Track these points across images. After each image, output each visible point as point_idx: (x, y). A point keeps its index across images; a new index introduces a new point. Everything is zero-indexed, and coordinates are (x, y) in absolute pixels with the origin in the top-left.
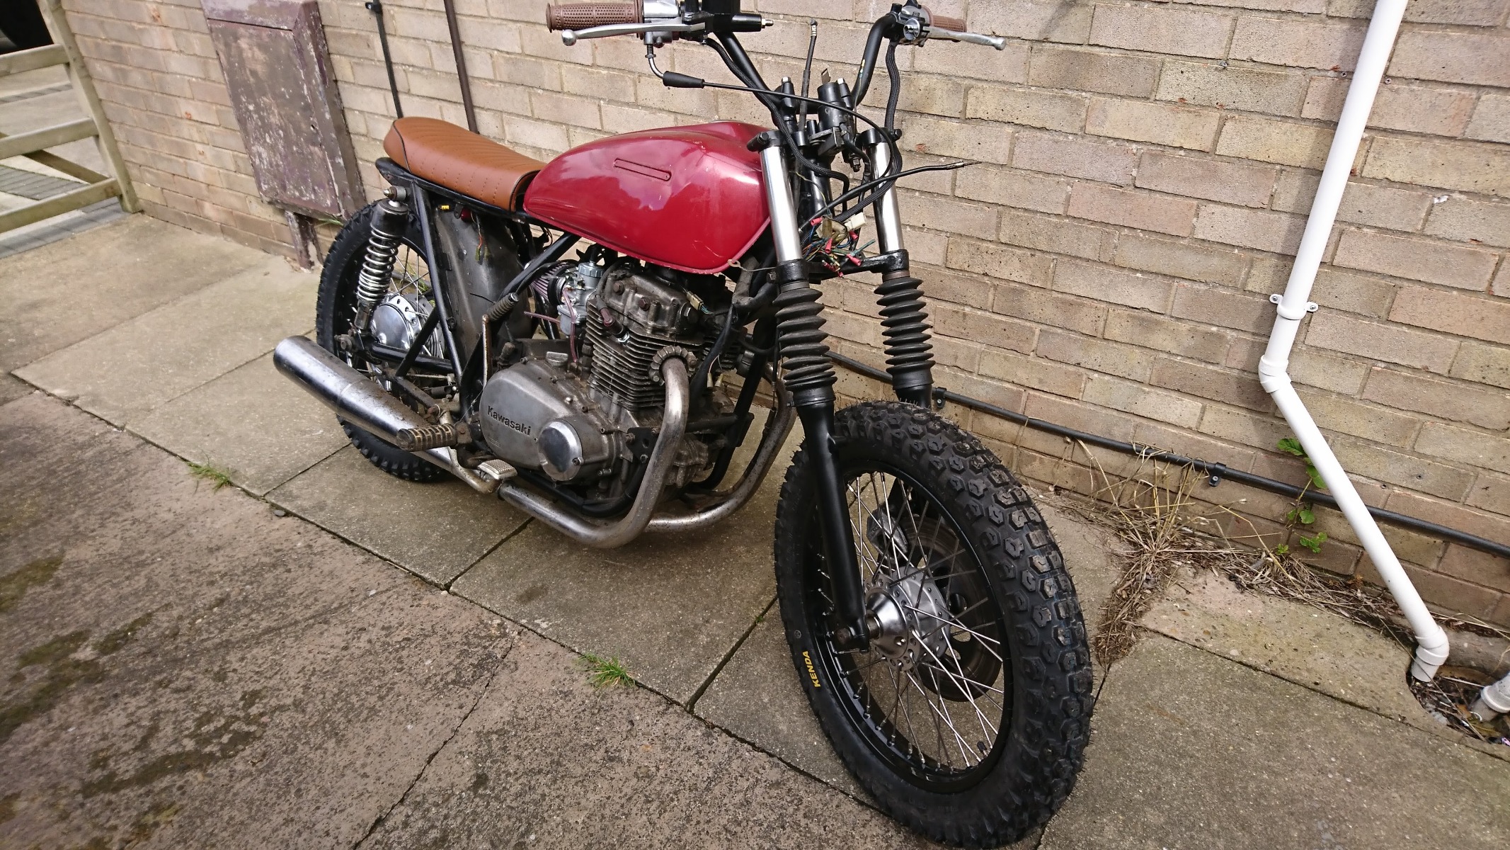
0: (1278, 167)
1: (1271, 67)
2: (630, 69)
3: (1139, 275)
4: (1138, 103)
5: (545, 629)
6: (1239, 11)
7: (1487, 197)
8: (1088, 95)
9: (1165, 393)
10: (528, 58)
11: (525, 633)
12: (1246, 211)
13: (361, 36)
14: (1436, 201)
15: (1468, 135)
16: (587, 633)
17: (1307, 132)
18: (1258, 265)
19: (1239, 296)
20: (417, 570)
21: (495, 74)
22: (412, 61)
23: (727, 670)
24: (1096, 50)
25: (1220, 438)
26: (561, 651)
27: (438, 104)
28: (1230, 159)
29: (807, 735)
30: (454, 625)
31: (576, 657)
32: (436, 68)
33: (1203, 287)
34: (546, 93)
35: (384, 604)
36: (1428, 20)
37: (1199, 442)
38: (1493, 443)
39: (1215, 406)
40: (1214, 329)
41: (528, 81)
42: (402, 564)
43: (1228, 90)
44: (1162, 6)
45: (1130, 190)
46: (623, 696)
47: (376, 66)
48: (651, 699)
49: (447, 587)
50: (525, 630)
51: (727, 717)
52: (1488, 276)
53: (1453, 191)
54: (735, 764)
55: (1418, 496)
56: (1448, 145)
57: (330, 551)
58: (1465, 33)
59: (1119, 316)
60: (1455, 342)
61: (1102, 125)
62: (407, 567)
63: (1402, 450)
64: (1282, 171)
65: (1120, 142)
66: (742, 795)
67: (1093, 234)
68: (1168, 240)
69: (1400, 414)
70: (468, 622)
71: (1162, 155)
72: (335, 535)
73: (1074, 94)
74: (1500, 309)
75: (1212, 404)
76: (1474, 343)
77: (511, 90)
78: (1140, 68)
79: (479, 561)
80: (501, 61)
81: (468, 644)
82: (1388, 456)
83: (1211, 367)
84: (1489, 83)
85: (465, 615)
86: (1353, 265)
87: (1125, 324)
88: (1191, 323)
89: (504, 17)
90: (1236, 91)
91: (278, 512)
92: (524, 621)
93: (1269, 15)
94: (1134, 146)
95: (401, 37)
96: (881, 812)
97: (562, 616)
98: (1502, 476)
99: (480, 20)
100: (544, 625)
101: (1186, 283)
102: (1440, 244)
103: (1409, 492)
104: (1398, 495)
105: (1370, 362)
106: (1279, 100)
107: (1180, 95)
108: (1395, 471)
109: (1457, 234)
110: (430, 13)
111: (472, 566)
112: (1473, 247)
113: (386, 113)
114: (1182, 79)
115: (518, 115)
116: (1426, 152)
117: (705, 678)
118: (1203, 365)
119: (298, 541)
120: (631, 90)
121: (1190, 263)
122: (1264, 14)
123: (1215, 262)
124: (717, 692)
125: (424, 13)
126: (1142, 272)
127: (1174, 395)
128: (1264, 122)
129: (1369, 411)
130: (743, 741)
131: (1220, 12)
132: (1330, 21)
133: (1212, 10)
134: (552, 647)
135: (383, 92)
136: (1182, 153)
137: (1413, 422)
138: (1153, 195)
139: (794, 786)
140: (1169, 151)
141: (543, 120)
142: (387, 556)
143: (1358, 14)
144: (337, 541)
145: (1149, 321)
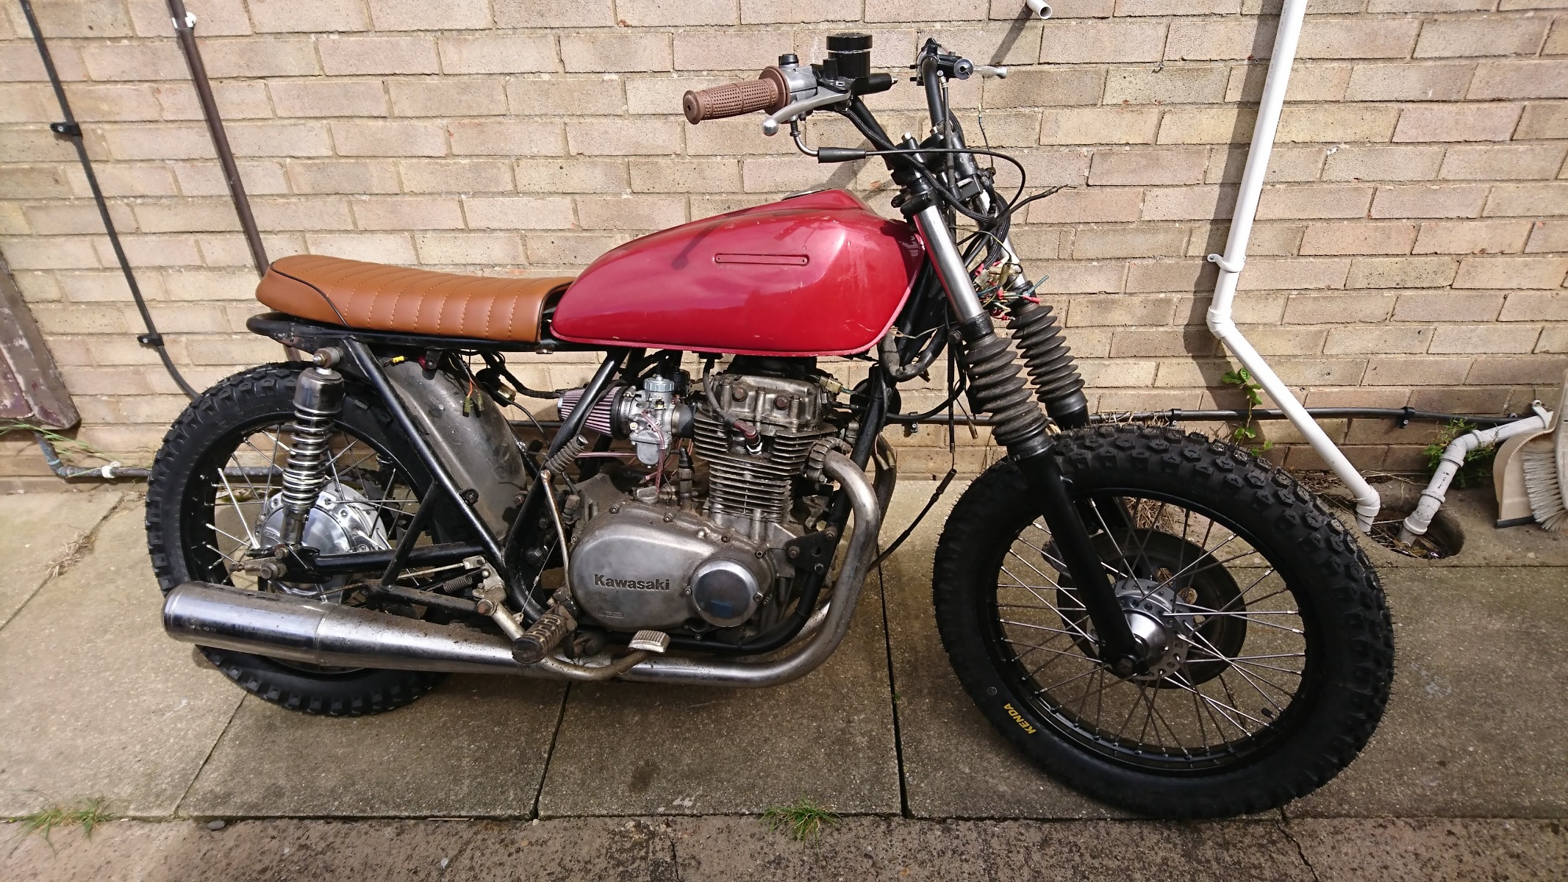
0: (1208, 147)
1: (1199, 63)
2: (504, 153)
3: (1095, 263)
4: (1087, 110)
5: (693, 807)
6: (1170, 18)
7: (1363, 143)
8: (1041, 110)
9: (1123, 361)
10: (343, 160)
11: (675, 822)
12: (1184, 189)
13: (41, 171)
14: (1329, 153)
15: (1348, 98)
16: (740, 790)
17: (1230, 114)
18: (1196, 233)
19: (1182, 262)
20: (480, 811)
21: (290, 187)
22: (141, 190)
23: (908, 759)
24: (1046, 67)
25: (1172, 388)
26: (732, 821)
27: (192, 238)
28: (1168, 147)
29: (1028, 785)
30: (584, 852)
31: (751, 819)
32: (185, 193)
33: (1151, 262)
34: (374, 198)
35: (472, 868)
36: (1314, 12)
37: (1155, 395)
38: (1378, 332)
39: (1167, 361)
40: (1162, 295)
41: (347, 187)
42: (453, 813)
43: (1164, 87)
44: (1104, 21)
45: (1084, 189)
46: (835, 834)
47: (72, 206)
48: (864, 822)
49: (535, 814)
50: (670, 818)
51: (948, 804)
52: (1368, 205)
53: (1339, 143)
54: (995, 842)
55: (1327, 390)
56: (1334, 107)
57: (339, 840)
58: (1340, 20)
59: (1079, 303)
60: (1348, 261)
61: (1055, 135)
62: (463, 813)
63: (1314, 356)
64: (1211, 150)
65: (1072, 148)
66: (1026, 868)
67: (1052, 236)
68: (1119, 227)
69: (1312, 328)
70: (599, 841)
71: (1111, 153)
72: (328, 819)
73: (1027, 111)
74: (1376, 229)
75: (1164, 360)
76: (1360, 259)
77: (318, 203)
78: (1087, 79)
79: (546, 768)
80: (299, 169)
81: (619, 863)
82: (1304, 364)
83: (1161, 329)
84: (1358, 57)
85: (586, 835)
86: (1270, 217)
87: (1085, 310)
88: (1142, 295)
89: (300, 114)
90: (1171, 88)
91: (213, 825)
92: (661, 810)
93: (1195, 19)
94: (1085, 149)
95: (119, 161)
96: (1143, 820)
97: (699, 784)
98: (1384, 356)
99: (260, 123)
100: (687, 803)
101: (1136, 261)
102: (1333, 186)
103: (1321, 388)
104: (1314, 393)
105: (1287, 292)
106: (1206, 90)
107: (1124, 98)
108: (1310, 375)
109: (1345, 176)
110: (170, 125)
111: (544, 778)
112: (1355, 184)
113: (96, 265)
114: (1125, 83)
115: (331, 232)
116: (1320, 115)
117: (897, 777)
118: (1154, 329)
119: (281, 847)
120: (507, 177)
121: (1140, 243)
122: (1191, 19)
123: (1161, 238)
124: (918, 785)
125: (161, 126)
126: (1098, 260)
127: (1131, 361)
128: (1195, 111)
129: (1289, 332)
130: (982, 819)
131: (1154, 20)
132: (1243, 19)
133: (1147, 19)
134: (718, 822)
135: (88, 238)
136: (1128, 148)
137: (1321, 332)
138: (1104, 189)
139: (1060, 836)
140: (1115, 149)
141: (372, 232)
142: (425, 813)
143: (1265, 11)
144: (336, 825)
145: (1106, 302)
